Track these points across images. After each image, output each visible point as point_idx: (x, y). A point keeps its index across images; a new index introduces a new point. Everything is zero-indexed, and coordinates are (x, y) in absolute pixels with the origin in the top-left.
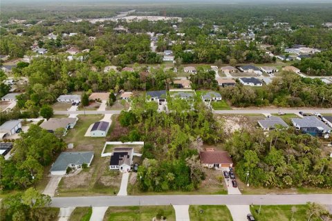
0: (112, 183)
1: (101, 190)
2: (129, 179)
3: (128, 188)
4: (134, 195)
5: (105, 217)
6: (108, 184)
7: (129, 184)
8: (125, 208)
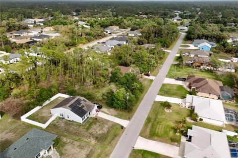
0: (106, 126)
1: (109, 139)
2: (108, 114)
3: (120, 118)
4: (132, 117)
5: (154, 140)
6: (105, 130)
7: (116, 116)
8: (146, 125)
